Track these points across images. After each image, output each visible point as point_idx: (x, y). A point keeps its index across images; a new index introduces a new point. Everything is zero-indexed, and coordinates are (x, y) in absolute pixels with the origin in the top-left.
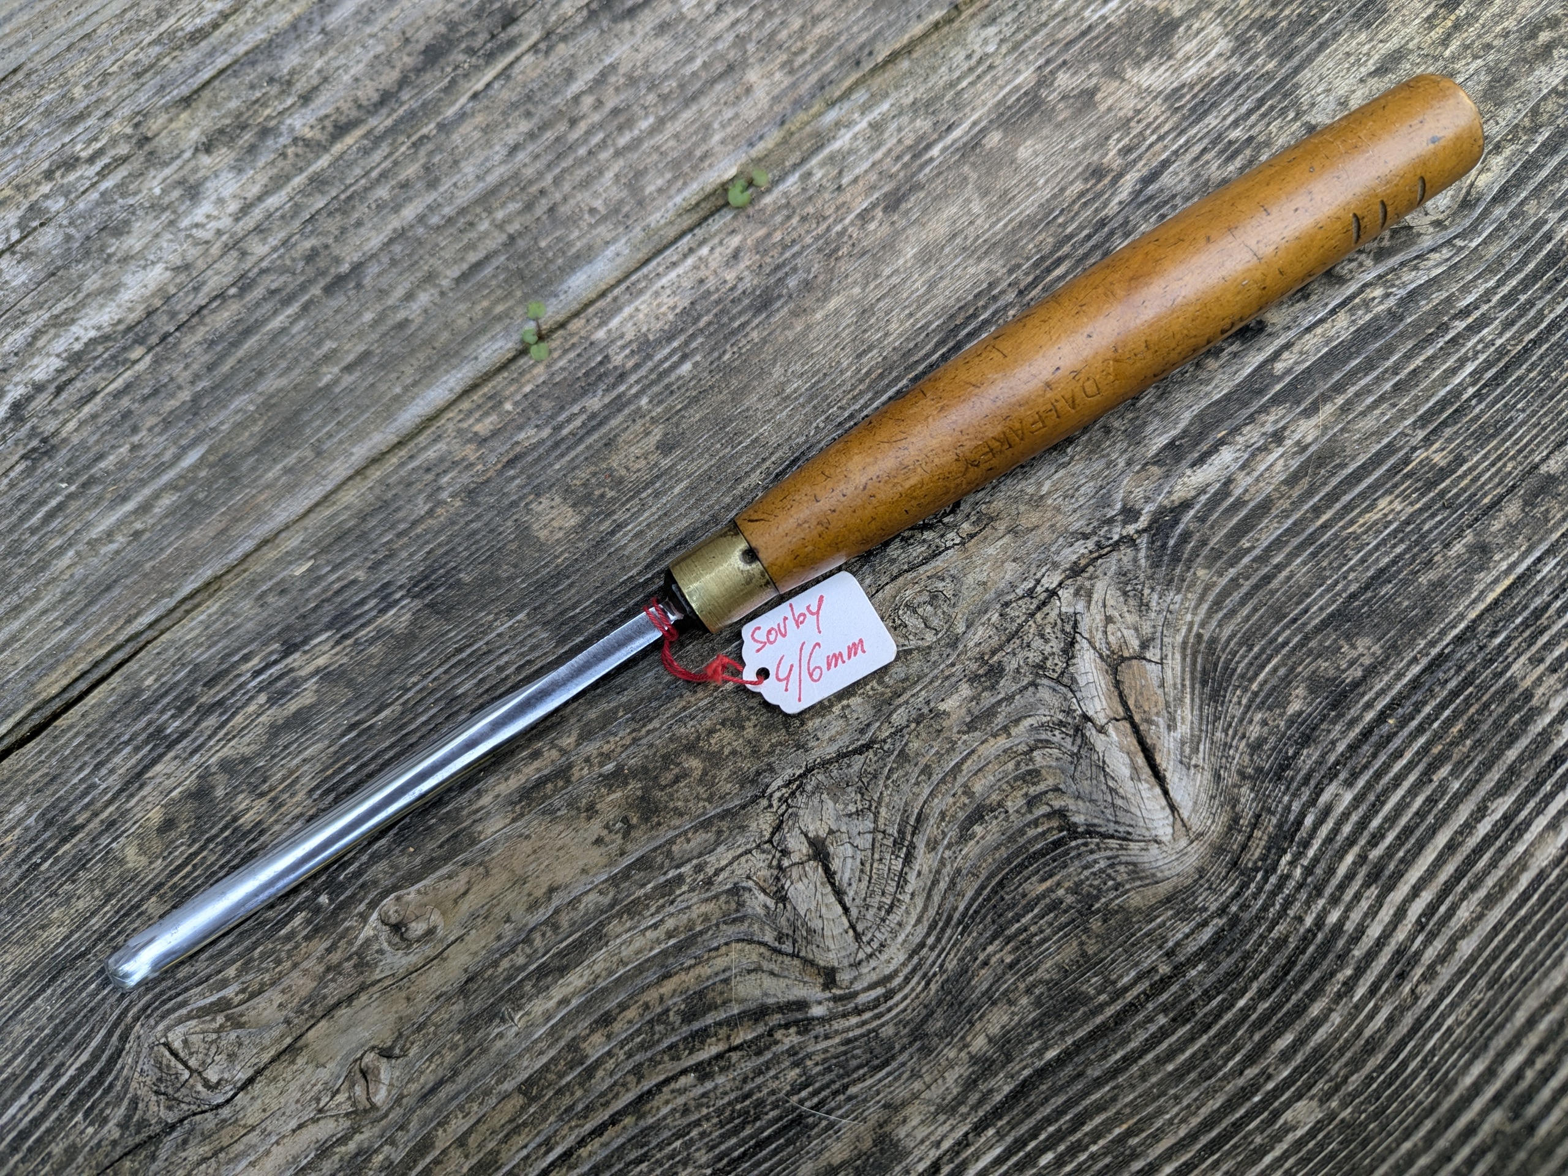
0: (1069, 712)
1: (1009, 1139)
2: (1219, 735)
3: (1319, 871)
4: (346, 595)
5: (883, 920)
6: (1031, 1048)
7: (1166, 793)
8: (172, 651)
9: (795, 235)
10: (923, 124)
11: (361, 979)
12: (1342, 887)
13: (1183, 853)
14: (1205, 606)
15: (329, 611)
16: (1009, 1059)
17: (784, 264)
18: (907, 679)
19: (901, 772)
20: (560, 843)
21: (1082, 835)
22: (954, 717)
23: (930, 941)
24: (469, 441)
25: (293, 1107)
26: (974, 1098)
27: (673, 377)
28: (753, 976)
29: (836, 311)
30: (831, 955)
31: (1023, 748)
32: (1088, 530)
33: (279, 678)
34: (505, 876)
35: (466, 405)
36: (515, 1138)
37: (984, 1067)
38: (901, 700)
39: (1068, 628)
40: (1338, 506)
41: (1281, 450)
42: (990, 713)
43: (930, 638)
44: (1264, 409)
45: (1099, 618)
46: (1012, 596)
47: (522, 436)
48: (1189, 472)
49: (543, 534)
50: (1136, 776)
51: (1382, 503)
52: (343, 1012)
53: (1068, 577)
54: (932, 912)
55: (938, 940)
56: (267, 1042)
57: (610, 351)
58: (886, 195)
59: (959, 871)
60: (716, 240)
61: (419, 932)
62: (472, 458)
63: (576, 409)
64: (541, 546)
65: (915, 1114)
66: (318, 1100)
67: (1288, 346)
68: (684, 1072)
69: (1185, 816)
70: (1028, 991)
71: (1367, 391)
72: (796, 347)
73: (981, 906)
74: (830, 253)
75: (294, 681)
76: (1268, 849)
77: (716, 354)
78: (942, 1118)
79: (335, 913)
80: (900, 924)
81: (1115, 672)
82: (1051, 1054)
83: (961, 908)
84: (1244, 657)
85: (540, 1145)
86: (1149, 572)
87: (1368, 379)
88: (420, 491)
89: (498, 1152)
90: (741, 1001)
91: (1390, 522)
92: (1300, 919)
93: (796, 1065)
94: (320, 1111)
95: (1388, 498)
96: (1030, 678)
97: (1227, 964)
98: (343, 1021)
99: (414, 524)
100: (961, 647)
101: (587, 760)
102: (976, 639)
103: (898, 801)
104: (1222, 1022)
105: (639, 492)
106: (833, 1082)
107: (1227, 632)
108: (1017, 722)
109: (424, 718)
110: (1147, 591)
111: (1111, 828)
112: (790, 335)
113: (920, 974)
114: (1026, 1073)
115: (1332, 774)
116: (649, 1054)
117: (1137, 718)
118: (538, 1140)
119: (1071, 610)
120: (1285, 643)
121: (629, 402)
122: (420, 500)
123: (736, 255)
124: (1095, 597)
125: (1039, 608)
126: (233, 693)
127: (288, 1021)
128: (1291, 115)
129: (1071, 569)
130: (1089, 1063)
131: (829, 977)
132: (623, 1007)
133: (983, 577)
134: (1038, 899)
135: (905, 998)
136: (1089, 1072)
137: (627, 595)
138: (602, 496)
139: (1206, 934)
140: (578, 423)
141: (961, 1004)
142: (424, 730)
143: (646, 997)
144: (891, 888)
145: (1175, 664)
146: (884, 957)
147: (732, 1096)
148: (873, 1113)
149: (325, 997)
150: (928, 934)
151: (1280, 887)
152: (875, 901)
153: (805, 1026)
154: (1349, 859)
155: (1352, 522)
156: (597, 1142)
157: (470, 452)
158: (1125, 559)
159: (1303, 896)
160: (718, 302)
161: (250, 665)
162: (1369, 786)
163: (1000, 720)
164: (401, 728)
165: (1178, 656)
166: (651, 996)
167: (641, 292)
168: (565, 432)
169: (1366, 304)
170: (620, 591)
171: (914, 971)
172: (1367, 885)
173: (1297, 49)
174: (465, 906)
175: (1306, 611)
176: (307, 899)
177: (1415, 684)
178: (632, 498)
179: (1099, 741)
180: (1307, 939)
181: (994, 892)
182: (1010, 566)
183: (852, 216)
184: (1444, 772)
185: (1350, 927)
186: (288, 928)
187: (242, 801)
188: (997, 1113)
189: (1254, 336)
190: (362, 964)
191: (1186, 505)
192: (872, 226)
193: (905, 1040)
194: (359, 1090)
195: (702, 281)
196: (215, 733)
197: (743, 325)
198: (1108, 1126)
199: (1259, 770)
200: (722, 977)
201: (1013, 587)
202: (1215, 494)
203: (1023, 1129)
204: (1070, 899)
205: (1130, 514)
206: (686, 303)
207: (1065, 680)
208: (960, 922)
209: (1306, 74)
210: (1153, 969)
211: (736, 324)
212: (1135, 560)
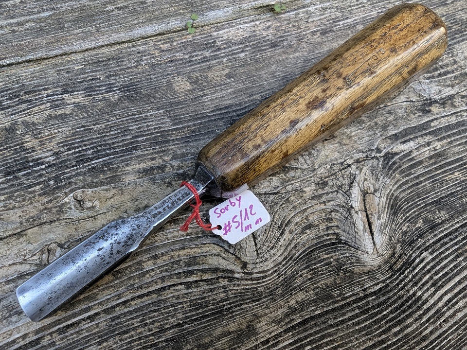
0: (347, 204)
1: (296, 338)
2: (393, 226)
3: (417, 278)
4: (94, 82)
5: (268, 251)
6: (311, 309)
7: (373, 239)
8: (14, 77)
9: (289, 29)
10: (339, 14)
11: (58, 216)
12: (423, 285)
13: (374, 259)
14: (397, 186)
15: (85, 85)
16: (302, 310)
17: (283, 37)
18: (294, 177)
19: (286, 205)
20: (154, 192)
21: (343, 243)
22: (307, 194)
23: (284, 263)
24: (157, 49)
25: (13, 256)
26: (287, 320)
27: (237, 56)
28: (216, 257)
29: (298, 57)
30: (247, 258)
31: (329, 210)
32: (364, 151)
33: (57, 100)
34: (129, 196)
35: (159, 38)
36: (106, 291)
37: (293, 311)
38: (291, 182)
39: (352, 178)
40: (443, 170)
41: (429, 148)
42: (320, 196)
43: (305, 166)
44: (425, 134)
45: (363, 178)
46: (336, 162)
47: (178, 54)
48: (399, 145)
49: (177, 88)
50: (364, 230)
51: (456, 174)
52: (47, 227)
53: (355, 162)
54: (286, 253)
55: (286, 263)
56: (9, 228)
57: (217, 40)
58: (322, 29)
59: (298, 243)
60: (263, 21)
61: (88, 206)
62: (157, 55)
63: (200, 53)
64: (175, 92)
65: (264, 321)
66: (25, 256)
67: (436, 119)
68: (181, 284)
69: (378, 248)
70: (314, 289)
71: (457, 140)
72: (281, 62)
73: (304, 256)
74: (300, 39)
75: (64, 103)
76: (403, 266)
77: (254, 54)
78: (274, 324)
79: (54, 190)
80: (274, 254)
81: (364, 196)
82: (317, 312)
83: (297, 255)
84: (405, 205)
85: (116, 296)
86: (382, 170)
87: (459, 137)
88: (133, 59)
89: (97, 294)
90: (210, 265)
91: (457, 180)
92: (408, 291)
93: (224, 292)
94: (25, 260)
95: (458, 173)
96: (337, 189)
97: (382, 299)
98: (45, 230)
99: (128, 68)
100: (315, 173)
101: (172, 167)
102: (321, 172)
103: (283, 214)
104: (377, 317)
105: (215, 87)
106: (237, 302)
107: (401, 196)
108: (329, 201)
109: (113, 133)
110: (379, 175)
111: (353, 244)
112: (281, 58)
113: (277, 273)
114: (307, 317)
115: (426, 249)
116: (169, 274)
117: (368, 213)
118: (116, 293)
119: (354, 173)
120: (419, 205)
121: (219, 58)
122: (133, 61)
123: (268, 28)
124: (363, 171)
125: (343, 169)
126: (36, 99)
127: (21, 223)
128: (450, 55)
129: (357, 160)
130: (329, 319)
131: (244, 265)
132: (163, 255)
133: (327, 154)
134: (323, 260)
135: (270, 280)
136: (329, 322)
137: (202, 117)
138: (202, 83)
139: (377, 288)
140: (200, 58)
141: (290, 287)
142: (112, 137)
143: (172, 254)
144: (274, 242)
145: (384, 200)
146: (265, 264)
147: (198, 297)
148: (249, 317)
149: (40, 219)
150: (283, 261)
151: (404, 279)
152: (267, 244)
153: (231, 279)
154: (427, 277)
155: (446, 176)
156: (139, 300)
157: (157, 53)
158: (375, 163)
159: (411, 284)
160: (258, 39)
161: (46, 92)
162: (437, 256)
163: (323, 199)
164: (103, 133)
165: (385, 198)
166: (176, 254)
167: (232, 26)
168: (194, 59)
169: (462, 116)
170: (199, 116)
171: (275, 271)
172: (431, 286)
173: (456, 38)
174: (109, 203)
175: (428, 197)
176: (45, 180)
177: (456, 230)
178: (212, 88)
179: (355, 216)
180: (409, 298)
181: (309, 253)
182: (336, 153)
183: (310, 31)
184: (461, 259)
185: (424, 298)
186: (33, 189)
187: (28, 138)
188: (293, 327)
189: (427, 113)
190: (61, 210)
191: (396, 154)
192: (315, 37)
193: (267, 294)
194: (45, 257)
195: (254, 31)
196: (24, 111)
197: (265, 49)
198: (332, 342)
199: (404, 240)
200: (205, 254)
201: (337, 160)
202: (406, 154)
203: (302, 335)
204: (334, 263)
205: (378, 150)
206: (248, 35)
207: (348, 193)
208: (295, 260)
209: (456, 46)
210: (358, 294)
211: (263, 48)
212: (378, 164)
